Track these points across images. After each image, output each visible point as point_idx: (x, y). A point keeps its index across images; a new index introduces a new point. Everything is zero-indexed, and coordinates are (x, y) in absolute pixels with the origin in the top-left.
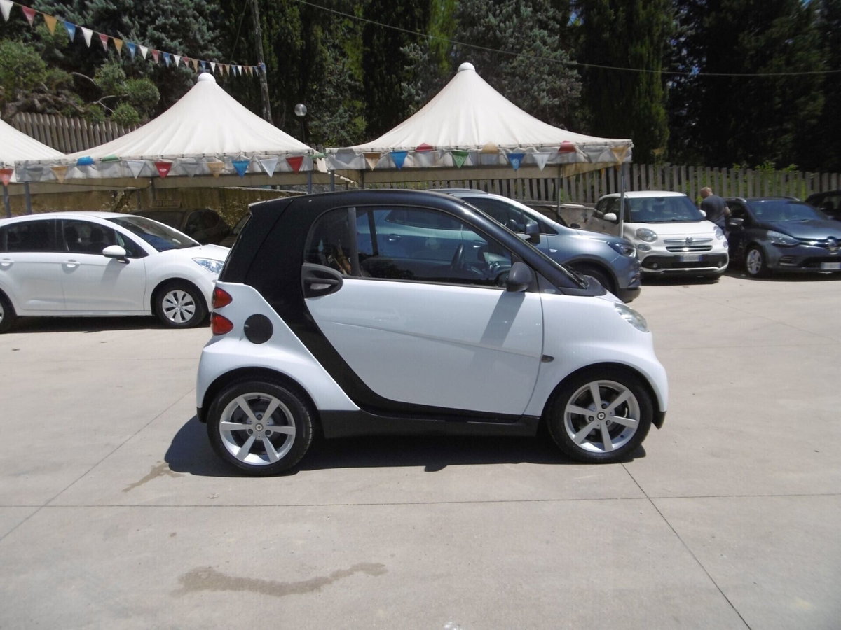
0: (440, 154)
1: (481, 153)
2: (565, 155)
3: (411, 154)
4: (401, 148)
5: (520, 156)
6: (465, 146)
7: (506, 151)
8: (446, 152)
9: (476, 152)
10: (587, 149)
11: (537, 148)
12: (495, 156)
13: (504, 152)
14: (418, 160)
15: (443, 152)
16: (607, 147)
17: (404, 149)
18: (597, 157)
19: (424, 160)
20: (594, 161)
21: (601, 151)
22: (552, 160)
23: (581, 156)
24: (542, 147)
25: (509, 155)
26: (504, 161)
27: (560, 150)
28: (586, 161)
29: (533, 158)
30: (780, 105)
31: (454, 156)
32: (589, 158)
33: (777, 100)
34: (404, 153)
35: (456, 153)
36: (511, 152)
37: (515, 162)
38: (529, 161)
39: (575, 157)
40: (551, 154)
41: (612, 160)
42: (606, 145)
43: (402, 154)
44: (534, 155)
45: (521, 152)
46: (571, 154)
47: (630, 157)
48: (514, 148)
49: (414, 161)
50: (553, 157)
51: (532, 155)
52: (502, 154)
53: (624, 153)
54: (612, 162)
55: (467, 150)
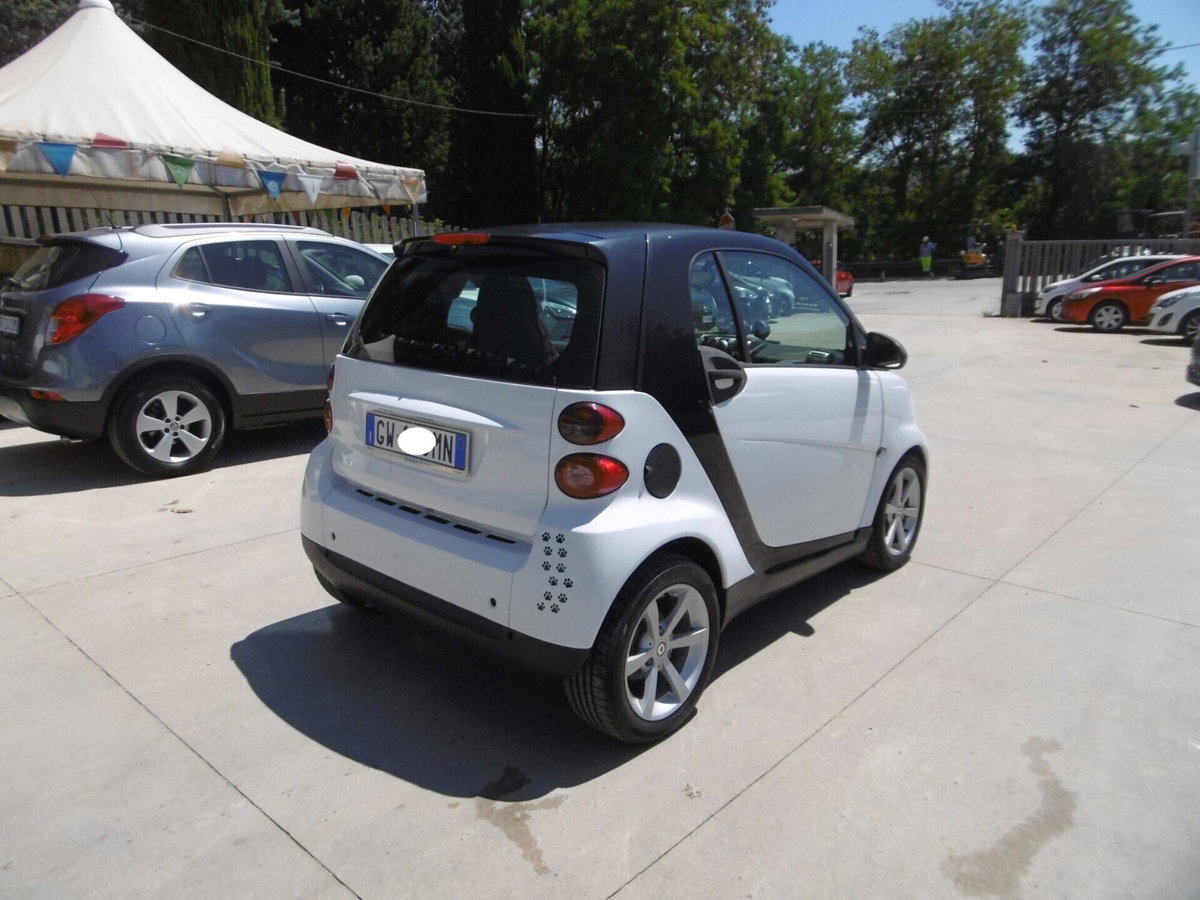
0: (140, 157)
1: (216, 164)
2: (344, 183)
3: (82, 151)
4: (60, 137)
5: (280, 177)
6: (187, 149)
7: (256, 166)
8: (154, 155)
9: (208, 162)
10: (372, 176)
11: (303, 167)
12: (239, 174)
13: (253, 168)
14: (100, 164)
15: (147, 155)
16: (397, 177)
17: (67, 140)
18: (385, 191)
19: (112, 167)
20: (382, 196)
21: (389, 182)
22: (326, 189)
23: (365, 187)
24: (309, 166)
25: (261, 174)
26: (254, 182)
27: (335, 175)
28: (372, 195)
29: (299, 183)
30: (410, 143)
31: (168, 164)
32: (375, 191)
33: (407, 136)
34: (68, 148)
35: (170, 159)
36: (264, 168)
37: (272, 185)
38: (293, 187)
39: (357, 188)
40: (324, 179)
41: (403, 196)
42: (395, 174)
43: (65, 150)
44: (300, 178)
45: (281, 171)
46: (352, 182)
47: (425, 195)
48: (270, 163)
49: (91, 166)
50: (327, 184)
51: (297, 177)
52: (251, 170)
53: (417, 189)
54: (403, 200)
55: (190, 155)
